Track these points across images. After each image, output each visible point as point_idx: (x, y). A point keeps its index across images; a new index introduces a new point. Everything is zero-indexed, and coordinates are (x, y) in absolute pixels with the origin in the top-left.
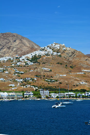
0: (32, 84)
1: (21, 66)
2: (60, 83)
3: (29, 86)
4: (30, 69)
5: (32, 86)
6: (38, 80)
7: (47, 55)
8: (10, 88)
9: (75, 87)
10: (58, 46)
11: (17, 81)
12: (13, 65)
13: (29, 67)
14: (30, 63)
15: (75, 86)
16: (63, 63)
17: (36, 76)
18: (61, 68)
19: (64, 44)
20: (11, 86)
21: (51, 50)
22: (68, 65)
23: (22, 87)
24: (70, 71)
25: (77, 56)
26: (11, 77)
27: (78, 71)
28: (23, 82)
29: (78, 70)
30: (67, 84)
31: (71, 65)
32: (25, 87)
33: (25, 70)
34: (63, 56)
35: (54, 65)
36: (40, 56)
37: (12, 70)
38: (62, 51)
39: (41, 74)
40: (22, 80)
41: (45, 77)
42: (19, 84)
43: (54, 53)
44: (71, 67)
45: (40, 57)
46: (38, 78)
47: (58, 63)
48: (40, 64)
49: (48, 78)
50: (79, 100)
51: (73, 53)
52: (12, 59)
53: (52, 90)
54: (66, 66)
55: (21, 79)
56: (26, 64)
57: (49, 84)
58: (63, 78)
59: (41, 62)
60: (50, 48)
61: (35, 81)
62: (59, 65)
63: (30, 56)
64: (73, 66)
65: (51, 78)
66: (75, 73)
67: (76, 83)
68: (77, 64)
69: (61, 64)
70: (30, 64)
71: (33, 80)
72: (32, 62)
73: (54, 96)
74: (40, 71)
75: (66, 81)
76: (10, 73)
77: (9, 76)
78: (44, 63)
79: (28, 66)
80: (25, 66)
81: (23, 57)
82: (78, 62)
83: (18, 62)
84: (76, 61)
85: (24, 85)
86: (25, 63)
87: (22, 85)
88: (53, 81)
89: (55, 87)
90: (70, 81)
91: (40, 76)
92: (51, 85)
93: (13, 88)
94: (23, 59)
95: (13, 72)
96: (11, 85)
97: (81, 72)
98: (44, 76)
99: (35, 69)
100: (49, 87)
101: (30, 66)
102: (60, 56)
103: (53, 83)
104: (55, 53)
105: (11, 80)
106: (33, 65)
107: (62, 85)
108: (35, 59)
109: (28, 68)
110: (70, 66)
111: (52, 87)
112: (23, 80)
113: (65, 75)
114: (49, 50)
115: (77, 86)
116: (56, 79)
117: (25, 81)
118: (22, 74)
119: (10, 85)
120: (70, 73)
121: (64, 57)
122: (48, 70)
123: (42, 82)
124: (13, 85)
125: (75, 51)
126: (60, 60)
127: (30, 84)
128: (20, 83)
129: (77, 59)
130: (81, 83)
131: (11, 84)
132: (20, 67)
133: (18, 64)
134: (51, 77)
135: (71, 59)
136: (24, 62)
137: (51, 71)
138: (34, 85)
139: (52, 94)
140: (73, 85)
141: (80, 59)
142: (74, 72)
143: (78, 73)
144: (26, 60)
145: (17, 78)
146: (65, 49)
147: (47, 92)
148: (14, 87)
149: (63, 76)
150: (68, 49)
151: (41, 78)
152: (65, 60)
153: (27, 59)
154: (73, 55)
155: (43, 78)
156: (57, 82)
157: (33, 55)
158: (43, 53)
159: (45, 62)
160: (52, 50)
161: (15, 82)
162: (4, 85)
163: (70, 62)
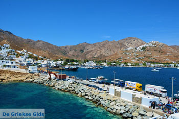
0: (142, 60)
1: (137, 52)
4: (141, 53)
7: (150, 46)
9: (163, 62)
10: (155, 42)
17: (144, 56)
18: (156, 53)
19: (158, 41)
24: (161, 54)
28: (138, 59)
30: (159, 60)
32: (139, 61)
35: (153, 51)
36: (146, 47)
37: (133, 53)
38: (157, 45)
49: (150, 57)
50: (165, 68)
51: (162, 45)
53: (152, 63)
54: (159, 51)
58: (157, 57)
59: (146, 50)
61: (144, 59)
62: (156, 51)
63: (141, 47)
64: (162, 52)
67: (164, 60)
68: (165, 50)
70: (141, 51)
73: (153, 66)
74: (146, 54)
77: (132, 56)
78: (148, 50)
80: (139, 52)
81: (138, 48)
83: (136, 50)
87: (137, 61)
89: (153, 61)
90: (161, 59)
91: (146, 56)
92: (151, 60)
97: (167, 54)
99: (144, 53)
102: (156, 47)
104: (153, 46)
105: (132, 58)
106: (143, 51)
107: (157, 61)
108: (143, 49)
114: (150, 44)
116: (154, 58)
119: (132, 60)
121: (158, 47)
123: (147, 59)
125: (164, 44)
126: (156, 49)
134: (152, 57)
135: (161, 48)
136: (139, 50)
137: (151, 54)
139: (152, 65)
141: (166, 48)
142: (163, 54)
143: (165, 55)
146: (158, 43)
147: (149, 64)
150: (160, 43)
152: (158, 49)
155: (148, 57)
157: (143, 46)
158: (147, 46)
160: (152, 44)
161: (134, 59)
162: (129, 60)
163: (161, 50)
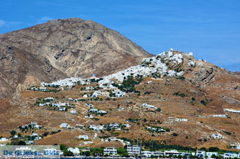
0: (120, 136)
1: (101, 99)
2: (175, 135)
3: (115, 139)
4: (119, 106)
5: (120, 140)
6: (132, 128)
7: (155, 75)
8: (81, 141)
9: (202, 144)
10: (178, 58)
11: (93, 129)
12: (85, 96)
13: (116, 102)
14: (120, 93)
15: (201, 140)
16: (186, 93)
17: (130, 120)
19: (191, 54)
20: (82, 139)
21: (163, 65)
22: (196, 98)
23: (102, 140)
24: (200, 112)
25: (218, 80)
26: (82, 122)
27: (215, 111)
28: (104, 131)
29: (215, 109)
30: (187, 138)
31: (203, 98)
32: (107, 140)
33: (110, 107)
34: (188, 77)
35: (169, 98)
36: (140, 78)
37: (82, 106)
38: (186, 68)
39: (140, 115)
40: (101, 128)
41: (147, 122)
42: (96, 135)
43: (170, 71)
44: (202, 102)
45: (140, 81)
46: (132, 124)
47: (177, 94)
48: (139, 95)
49: (153, 125)
51: (209, 73)
52: (83, 83)
54: (193, 99)
55: (101, 125)
56: (110, 95)
57: (153, 135)
58: (180, 125)
59: (141, 91)
60: (163, 61)
61: (128, 130)
62: (179, 97)
63: (119, 76)
64: (207, 100)
65: (158, 125)
66: (210, 115)
67: (205, 135)
68: (216, 96)
69: (183, 95)
70: (119, 95)
71: (123, 127)
72: (124, 91)
73: (148, 154)
74: (137, 110)
75: (186, 132)
76: (79, 113)
77: (78, 119)
78: (147, 92)
79: (114, 100)
80: (108, 99)
81: (106, 79)
82: (219, 93)
83: (95, 89)
84: (213, 90)
85: (105, 138)
86: (108, 93)
87: (101, 138)
88: (161, 131)
89: (164, 142)
90: (194, 132)
91: (137, 120)
92: (157, 138)
93: (86, 143)
94: (106, 85)
95: (84, 111)
96: (82, 137)
97: (222, 113)
98: (145, 120)
99: (128, 106)
100: (152, 141)
101: (119, 99)
102: (182, 78)
103: (162, 134)
104: (172, 73)
105: (81, 128)
106: (125, 97)
107: (177, 139)
108: (129, 84)
109: (114, 104)
110: (201, 99)
111: (158, 142)
112: (105, 127)
113: (185, 120)
114: (159, 64)
115: (205, 140)
116: (168, 127)
117: (109, 130)
118: (102, 114)
119: (80, 137)
120: (200, 116)
121: (191, 81)
122: (153, 109)
123: (140, 132)
124: (86, 137)
125: (214, 69)
126: (181, 86)
127: (117, 135)
128: (98, 134)
129: (217, 86)
130: (214, 135)
131: (83, 134)
132: (99, 101)
133: (96, 94)
134: (159, 122)
135: (204, 86)
136: (108, 91)
137: (159, 110)
138: (125, 137)
139: (146, 152)
140: (198, 138)
141: (222, 86)
142: (208, 112)
143: (214, 116)
144: (111, 86)
145: (92, 124)
146: (193, 63)
147: (137, 149)
148: (87, 140)
149: (181, 122)
150: (200, 63)
151: (138, 124)
152: (192, 86)
153: (114, 85)
154: (209, 77)
155: (143, 125)
156: (168, 133)
157: (127, 74)
158: (146, 71)
159: (149, 91)
160: (167, 64)
161: (89, 131)
162: (68, 136)
163: (202, 92)
